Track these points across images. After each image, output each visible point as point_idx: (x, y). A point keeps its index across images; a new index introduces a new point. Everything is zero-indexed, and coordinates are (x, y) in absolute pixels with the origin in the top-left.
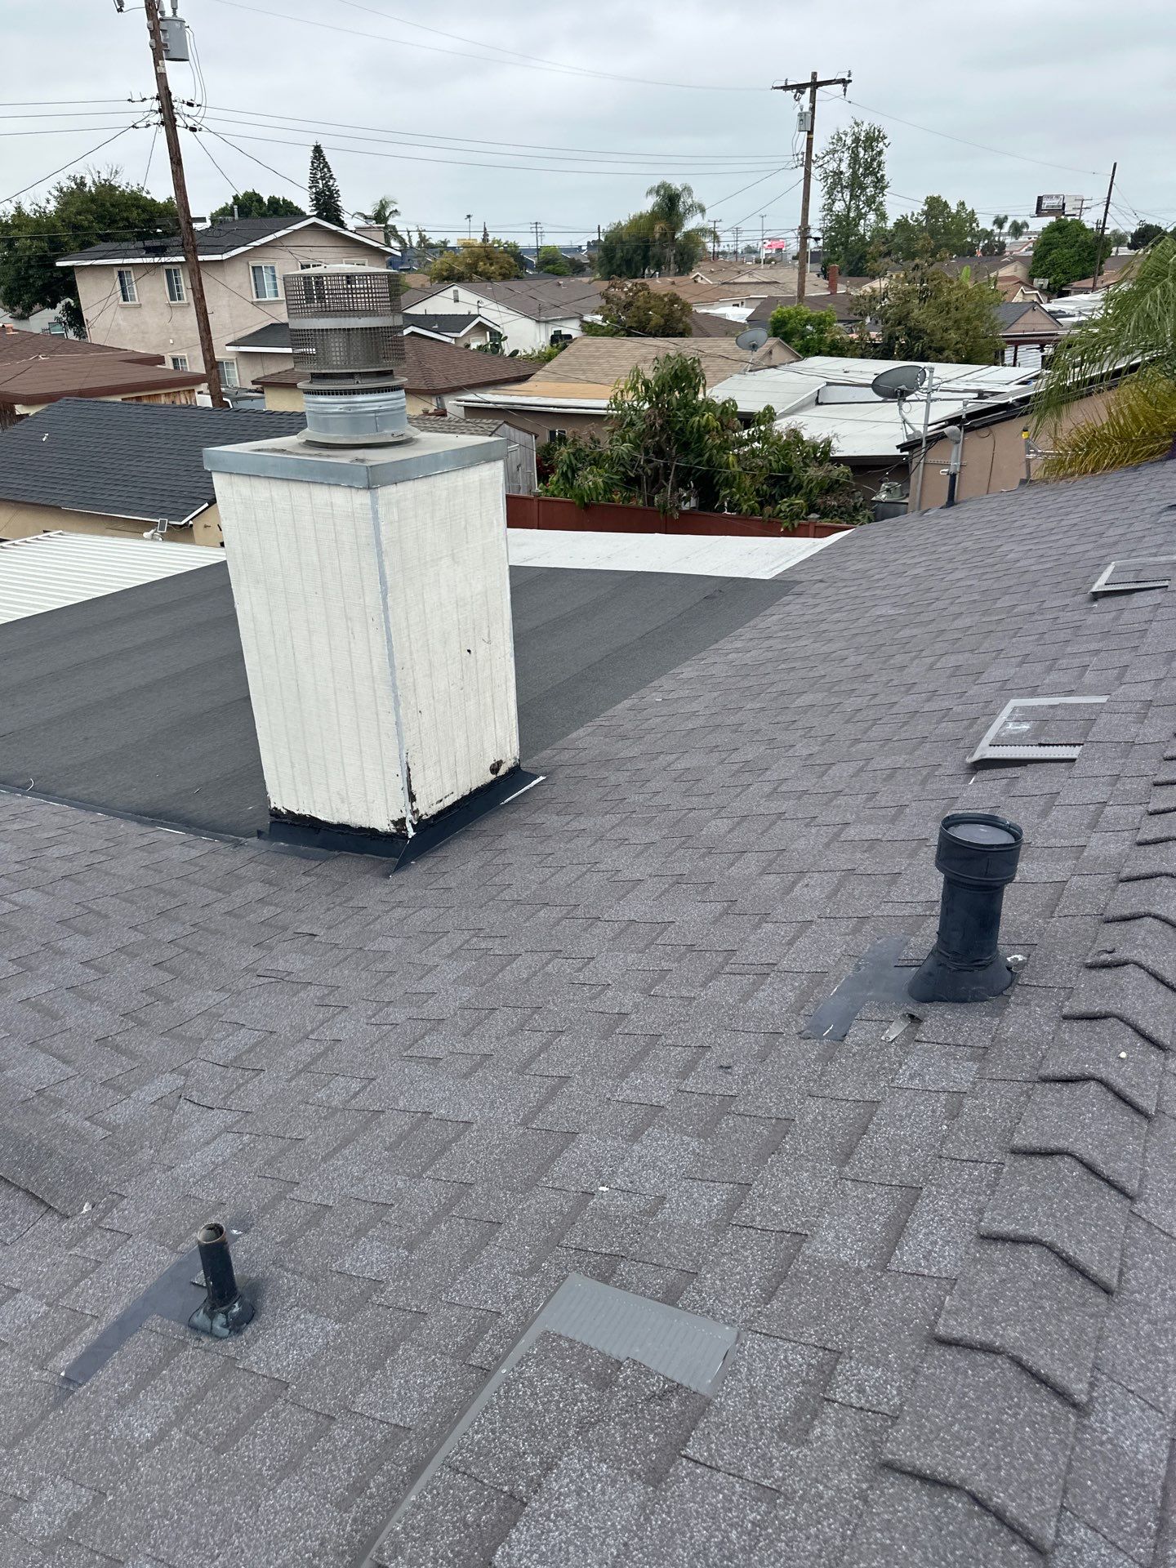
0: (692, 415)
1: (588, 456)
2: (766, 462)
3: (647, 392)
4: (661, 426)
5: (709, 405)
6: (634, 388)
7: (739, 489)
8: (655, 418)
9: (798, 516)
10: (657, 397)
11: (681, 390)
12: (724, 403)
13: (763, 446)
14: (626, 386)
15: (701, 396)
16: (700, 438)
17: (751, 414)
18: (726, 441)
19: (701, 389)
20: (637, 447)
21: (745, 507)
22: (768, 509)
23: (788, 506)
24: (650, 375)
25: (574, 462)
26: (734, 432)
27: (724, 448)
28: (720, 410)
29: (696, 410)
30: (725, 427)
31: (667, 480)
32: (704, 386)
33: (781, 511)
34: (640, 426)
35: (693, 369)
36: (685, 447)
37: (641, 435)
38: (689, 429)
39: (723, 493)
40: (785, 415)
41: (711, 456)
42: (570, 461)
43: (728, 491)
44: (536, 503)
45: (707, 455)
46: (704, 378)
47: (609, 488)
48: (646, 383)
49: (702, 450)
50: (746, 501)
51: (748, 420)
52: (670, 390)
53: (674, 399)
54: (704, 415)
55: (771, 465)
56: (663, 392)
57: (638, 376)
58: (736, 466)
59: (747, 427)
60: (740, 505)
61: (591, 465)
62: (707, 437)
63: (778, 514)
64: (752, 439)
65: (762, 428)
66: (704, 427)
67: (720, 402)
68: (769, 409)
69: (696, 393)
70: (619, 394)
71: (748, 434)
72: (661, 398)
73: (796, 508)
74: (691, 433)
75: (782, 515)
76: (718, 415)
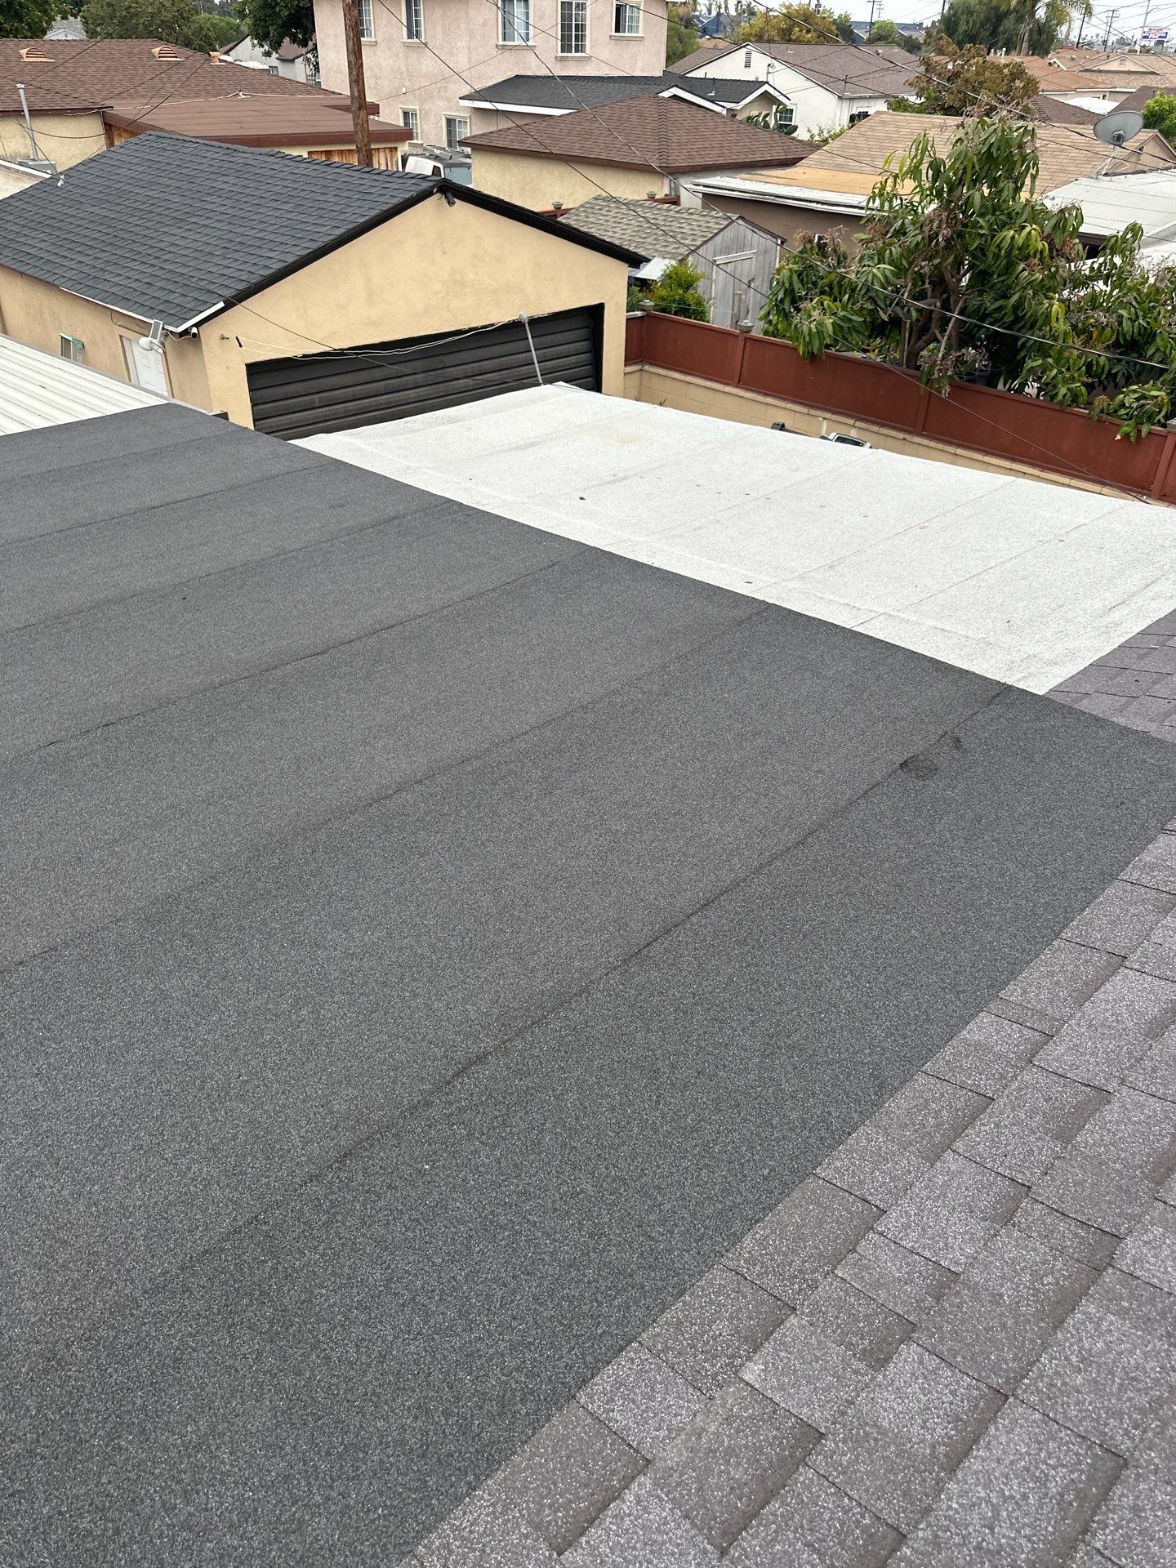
0: (1003, 226)
1: (822, 278)
2: (1113, 319)
3: (935, 180)
4: (948, 240)
5: (1036, 214)
6: (914, 173)
7: (1057, 361)
8: (939, 227)
9: (1150, 418)
10: (950, 190)
11: (994, 183)
12: (1062, 211)
13: (1112, 291)
14: (901, 170)
15: (1024, 195)
16: (1010, 266)
17: (1102, 238)
18: (1053, 276)
19: (1028, 181)
20: (900, 271)
21: (1063, 391)
22: (1101, 400)
23: (1137, 399)
24: (943, 152)
25: (797, 285)
26: (1069, 261)
27: (1046, 288)
28: (1053, 221)
29: (1010, 219)
30: (1056, 252)
31: (943, 331)
32: (1034, 177)
33: (1123, 405)
34: (913, 237)
35: (1021, 146)
36: (981, 279)
37: (912, 253)
38: (993, 249)
39: (1030, 364)
40: (1160, 239)
41: (1021, 301)
42: (791, 284)
43: (1040, 362)
44: (741, 343)
45: (1016, 297)
46: (1035, 164)
47: (843, 331)
48: (935, 166)
49: (1009, 287)
50: (1065, 381)
51: (1095, 246)
52: (974, 182)
53: (977, 196)
54: (1024, 227)
55: (1120, 323)
56: (961, 182)
57: (925, 150)
58: (1061, 321)
59: (1093, 253)
60: (1055, 386)
61: (822, 293)
62: (1022, 266)
63: (1116, 411)
64: (1096, 275)
65: (1118, 260)
66: (1020, 249)
67: (1056, 210)
68: (1135, 230)
69: (1018, 190)
70: (891, 180)
71: (1092, 269)
72: (957, 193)
73: (1149, 405)
74: (997, 256)
75: (1123, 412)
76: (1047, 230)
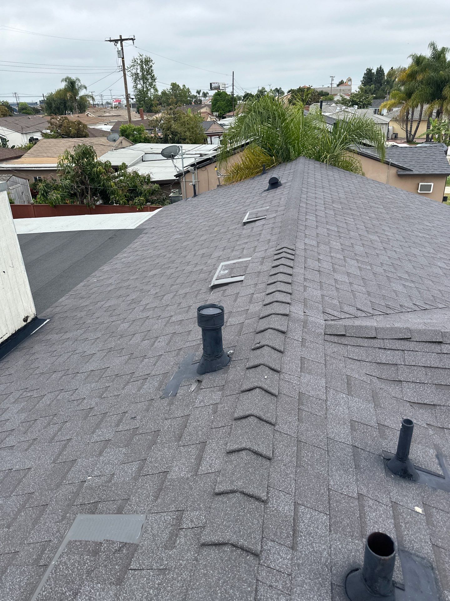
0: (93, 168)
1: (52, 186)
2: (126, 184)
3: (73, 160)
4: (81, 173)
5: (100, 164)
6: (67, 158)
7: (118, 195)
8: (78, 170)
9: (143, 204)
10: (77, 161)
11: (87, 158)
12: (105, 163)
13: (124, 178)
14: (63, 158)
15: (95, 160)
16: (98, 176)
17: (117, 166)
18: (109, 177)
19: (95, 157)
20: (72, 181)
21: (121, 202)
22: (131, 202)
23: (138, 201)
24: (73, 153)
25: (46, 189)
26: (112, 173)
27: (109, 179)
28: (104, 165)
29: (94, 166)
30: (107, 172)
31: (88, 193)
32: (96, 156)
33: (136, 203)
34: (72, 173)
35: (90, 150)
36: (92, 180)
37: (73, 176)
38: (93, 173)
39: (111, 197)
40: (131, 166)
41: (104, 183)
42: (44, 189)
43: (113, 196)
44: (32, 207)
45: (102, 183)
46: (95, 153)
47: (63, 198)
48: (72, 156)
49: (100, 181)
50: (121, 200)
51: (116, 169)
52: (82, 158)
53: (84, 162)
54: (98, 167)
55: (128, 185)
56: (79, 159)
57: (68, 153)
58: (115, 186)
59: (116, 171)
60: (119, 201)
61: (54, 190)
62: (101, 176)
63: (135, 204)
64: (119, 176)
65: (123, 171)
66: (99, 172)
67: (104, 162)
68: (124, 164)
69: (93, 159)
70: (61, 161)
71: (118, 174)
72: (79, 162)
73: (141, 201)
74: (94, 174)
75: (136, 204)
76: (104, 167)
